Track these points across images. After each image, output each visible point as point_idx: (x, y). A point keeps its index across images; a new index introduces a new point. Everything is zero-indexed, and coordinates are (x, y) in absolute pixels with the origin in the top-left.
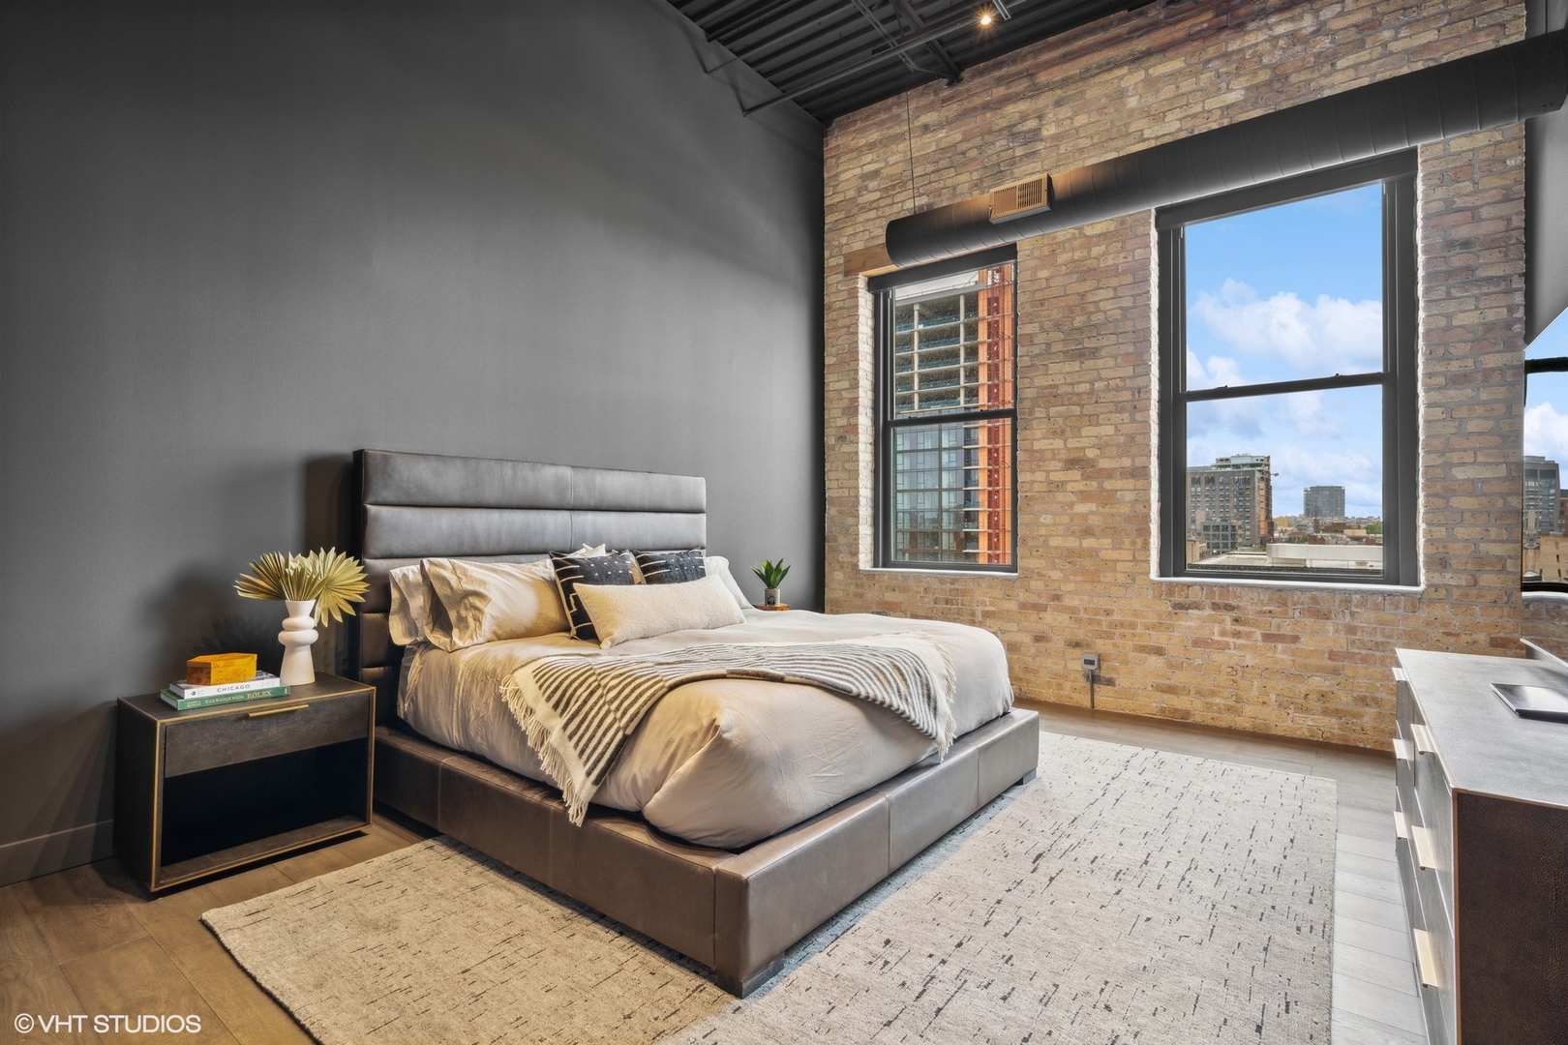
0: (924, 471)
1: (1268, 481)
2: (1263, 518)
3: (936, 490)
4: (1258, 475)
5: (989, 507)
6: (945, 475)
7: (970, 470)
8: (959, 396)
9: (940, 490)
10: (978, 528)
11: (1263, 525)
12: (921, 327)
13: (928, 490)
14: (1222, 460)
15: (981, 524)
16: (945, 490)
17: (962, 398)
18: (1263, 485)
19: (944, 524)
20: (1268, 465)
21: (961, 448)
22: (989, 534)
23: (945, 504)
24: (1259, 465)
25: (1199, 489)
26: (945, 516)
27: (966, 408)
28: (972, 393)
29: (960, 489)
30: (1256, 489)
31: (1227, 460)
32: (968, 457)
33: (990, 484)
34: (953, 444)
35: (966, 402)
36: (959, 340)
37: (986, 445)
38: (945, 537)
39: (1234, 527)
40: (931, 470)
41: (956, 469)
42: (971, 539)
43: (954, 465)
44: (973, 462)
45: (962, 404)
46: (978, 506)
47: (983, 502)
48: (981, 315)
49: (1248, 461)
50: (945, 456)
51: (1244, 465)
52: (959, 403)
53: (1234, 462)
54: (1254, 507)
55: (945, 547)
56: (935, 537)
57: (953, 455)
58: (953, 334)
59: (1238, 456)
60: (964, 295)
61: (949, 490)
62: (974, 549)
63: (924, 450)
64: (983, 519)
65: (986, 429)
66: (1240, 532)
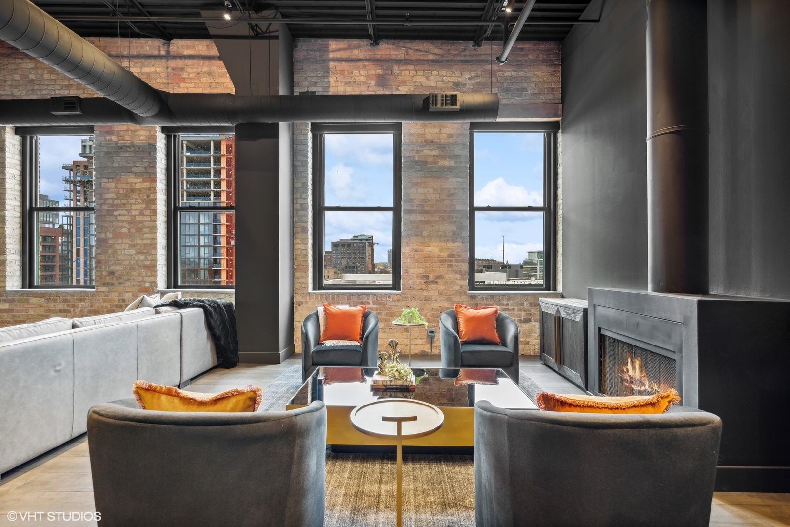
0: (190, 235)
1: (372, 247)
2: (370, 263)
3: (196, 246)
4: (367, 244)
5: (227, 256)
6: (202, 238)
7: (217, 236)
8: (210, 195)
9: (199, 247)
10: (221, 267)
11: (370, 266)
12: (188, 154)
13: (192, 246)
14: (355, 237)
15: (222, 265)
16: (202, 246)
17: (212, 197)
18: (370, 248)
19: (201, 265)
20: (372, 240)
21: (211, 224)
22: (227, 271)
23: (202, 255)
24: (369, 240)
25: (344, 249)
26: (202, 261)
27: (214, 202)
28: (218, 195)
29: (211, 246)
30: (367, 250)
31: (357, 237)
32: (216, 229)
33: (227, 244)
34: (207, 221)
35: (214, 199)
36: (210, 165)
37: (225, 223)
38: (202, 272)
39: (357, 267)
40: (194, 235)
41: (208, 235)
42: (217, 273)
43: (207, 233)
44: (218, 232)
45: (212, 200)
46: (221, 256)
47: (224, 253)
48: (222, 153)
49: (365, 238)
50: (202, 227)
51: (363, 239)
52: (210, 199)
53: (359, 238)
54: (366, 258)
55: (202, 278)
56: (197, 273)
57: (207, 228)
58: (207, 161)
59: (361, 235)
60: (214, 140)
61: (204, 246)
62: (219, 279)
63: (189, 224)
64: (224, 262)
65: (225, 215)
66: (359, 269)
